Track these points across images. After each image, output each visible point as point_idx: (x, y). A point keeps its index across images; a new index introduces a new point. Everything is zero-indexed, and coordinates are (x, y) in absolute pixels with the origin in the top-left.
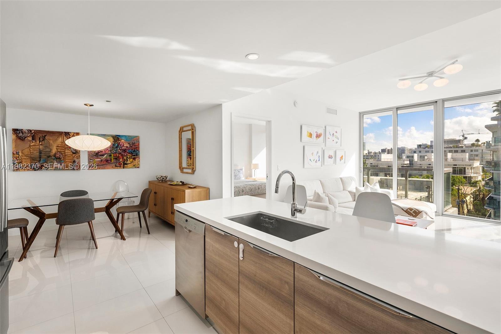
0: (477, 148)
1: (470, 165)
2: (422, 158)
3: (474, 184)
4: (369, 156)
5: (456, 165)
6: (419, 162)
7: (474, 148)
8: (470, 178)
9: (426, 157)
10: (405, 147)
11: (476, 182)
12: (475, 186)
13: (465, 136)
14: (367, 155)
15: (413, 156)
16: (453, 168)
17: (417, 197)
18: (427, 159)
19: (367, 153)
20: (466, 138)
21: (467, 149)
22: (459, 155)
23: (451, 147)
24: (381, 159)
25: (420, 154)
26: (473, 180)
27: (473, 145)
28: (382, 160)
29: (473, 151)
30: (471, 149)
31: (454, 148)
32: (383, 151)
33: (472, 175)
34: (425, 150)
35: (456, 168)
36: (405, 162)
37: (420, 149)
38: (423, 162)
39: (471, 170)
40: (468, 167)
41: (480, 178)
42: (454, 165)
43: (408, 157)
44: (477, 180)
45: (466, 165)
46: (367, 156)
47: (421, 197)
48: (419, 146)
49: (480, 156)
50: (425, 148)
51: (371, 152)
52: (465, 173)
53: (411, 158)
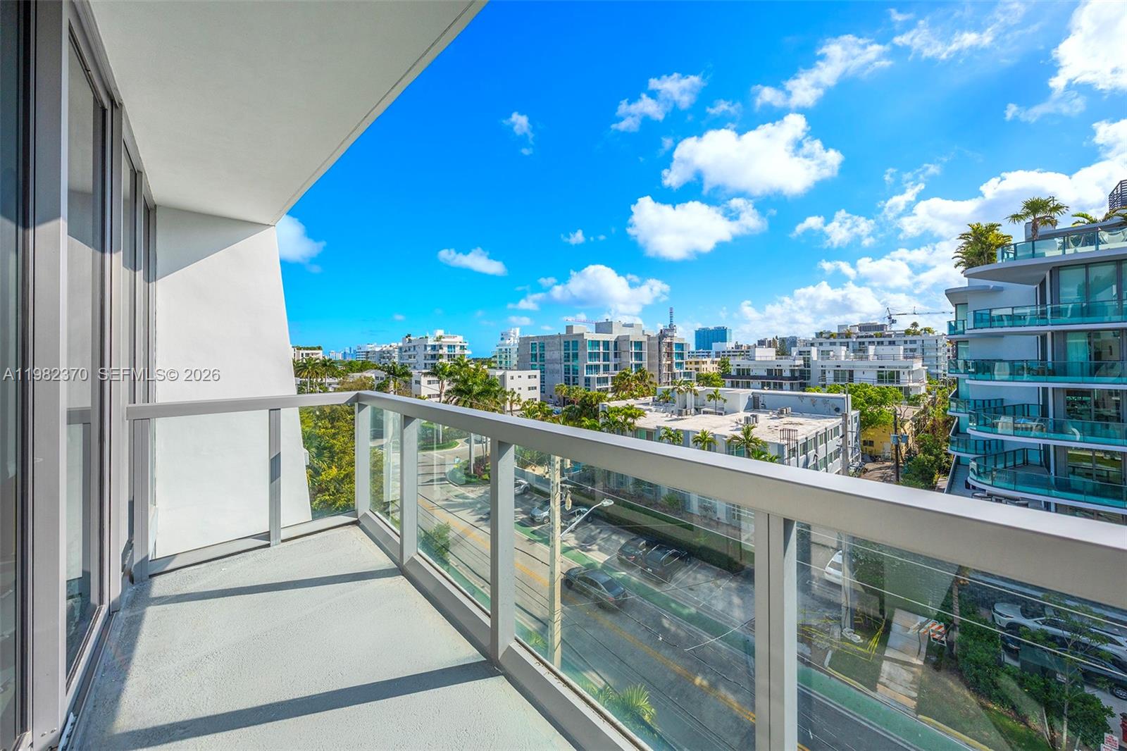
0: (914, 338)
1: (907, 367)
2: (824, 354)
3: (914, 401)
4: (736, 352)
5: (883, 367)
6: (820, 362)
7: (910, 338)
8: (907, 390)
9: (831, 353)
10: (796, 338)
11: (918, 397)
12: (917, 404)
13: (893, 317)
14: (734, 350)
15: (809, 352)
16: (879, 371)
17: (819, 430)
18: (834, 356)
19: (734, 347)
20: (894, 322)
21: (899, 339)
22: (886, 350)
23: (871, 337)
24: (755, 356)
25: (822, 348)
26: (913, 394)
27: (908, 332)
28: (757, 359)
29: (908, 342)
30: (905, 339)
31: (876, 337)
32: (761, 343)
33: (911, 384)
34: (828, 341)
35: (883, 371)
36: (796, 361)
37: (821, 340)
38: (826, 363)
39: (909, 375)
40: (904, 370)
41: (923, 390)
42: (880, 367)
43: (800, 353)
44: (919, 393)
45: (900, 367)
46: (734, 352)
47: (826, 429)
48: (820, 335)
49: (920, 351)
50: (828, 338)
51: (742, 346)
52: (898, 382)
53: (804, 354)
